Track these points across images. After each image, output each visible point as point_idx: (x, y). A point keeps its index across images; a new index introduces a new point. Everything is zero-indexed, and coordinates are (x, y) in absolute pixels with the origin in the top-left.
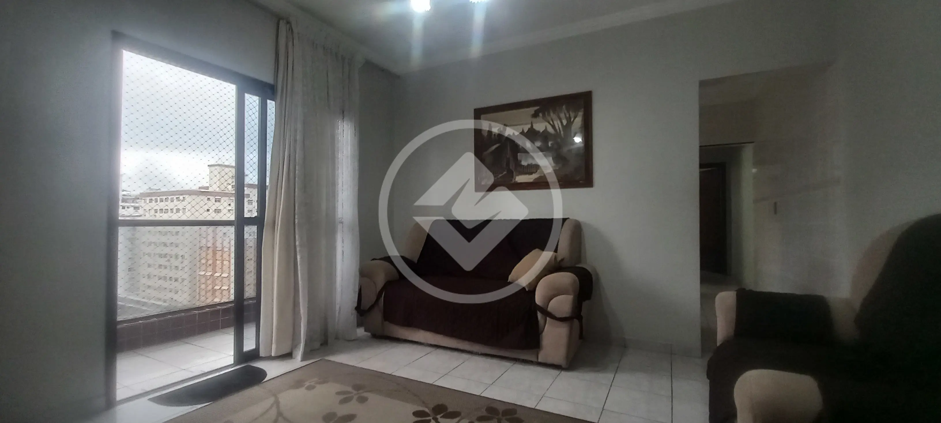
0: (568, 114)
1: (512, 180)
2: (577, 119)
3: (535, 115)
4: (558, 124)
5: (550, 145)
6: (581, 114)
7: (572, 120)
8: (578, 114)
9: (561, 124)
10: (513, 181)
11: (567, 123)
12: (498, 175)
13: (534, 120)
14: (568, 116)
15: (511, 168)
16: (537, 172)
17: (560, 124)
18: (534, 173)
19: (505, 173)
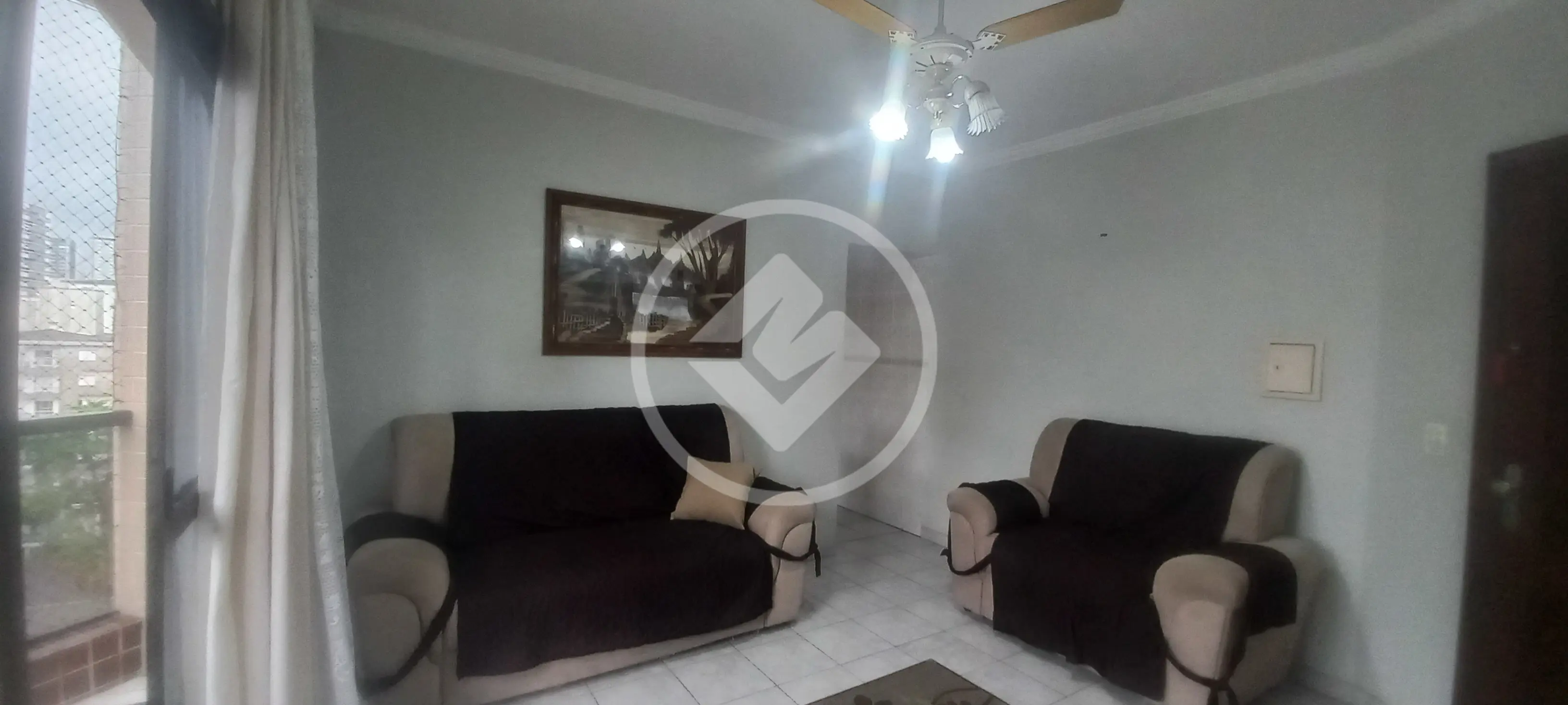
0: (714, 244)
1: (619, 339)
2: (724, 255)
3: (666, 233)
4: (700, 259)
5: (685, 287)
6: (731, 248)
7: (719, 254)
8: (727, 248)
9: (704, 259)
10: (623, 339)
11: (712, 258)
12: (593, 327)
13: (664, 241)
14: (713, 247)
15: (619, 317)
16: (664, 328)
17: (702, 256)
18: (659, 329)
19: (608, 323)
